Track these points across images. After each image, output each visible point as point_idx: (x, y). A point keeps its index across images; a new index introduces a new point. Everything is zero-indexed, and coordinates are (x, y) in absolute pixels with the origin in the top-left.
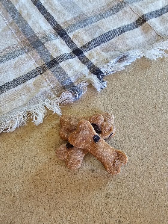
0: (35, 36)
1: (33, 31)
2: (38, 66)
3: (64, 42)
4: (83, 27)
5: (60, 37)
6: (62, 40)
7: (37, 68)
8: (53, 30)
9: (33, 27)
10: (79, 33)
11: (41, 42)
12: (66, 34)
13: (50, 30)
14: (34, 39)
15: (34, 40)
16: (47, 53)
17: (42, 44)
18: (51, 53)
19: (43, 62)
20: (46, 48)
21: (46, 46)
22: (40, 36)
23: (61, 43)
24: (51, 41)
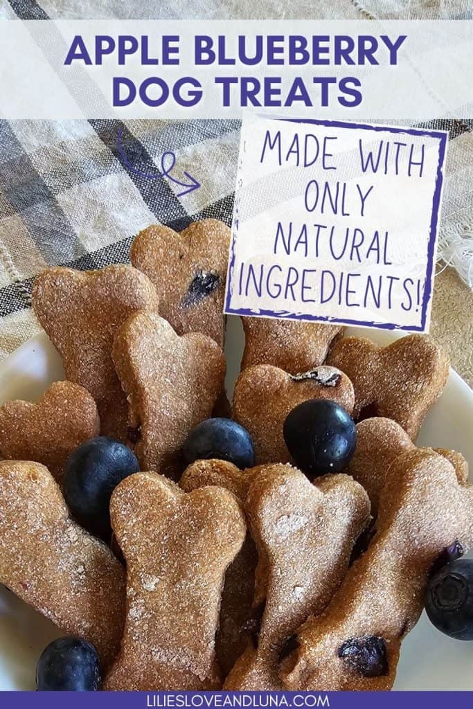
0: (25, 162)
1: (17, 143)
2: (20, 276)
3: (135, 186)
4: (214, 136)
5: (118, 165)
6: (126, 179)
7: (18, 282)
8: (98, 140)
9: (20, 130)
10: (195, 158)
11: (45, 186)
12: (146, 157)
13: (86, 141)
14: (20, 174)
15: (17, 180)
16: (60, 230)
17: (49, 196)
18: (77, 230)
19: (43, 262)
20: (59, 211)
21: (60, 204)
22: (42, 166)
23: (123, 190)
24: (84, 185)
